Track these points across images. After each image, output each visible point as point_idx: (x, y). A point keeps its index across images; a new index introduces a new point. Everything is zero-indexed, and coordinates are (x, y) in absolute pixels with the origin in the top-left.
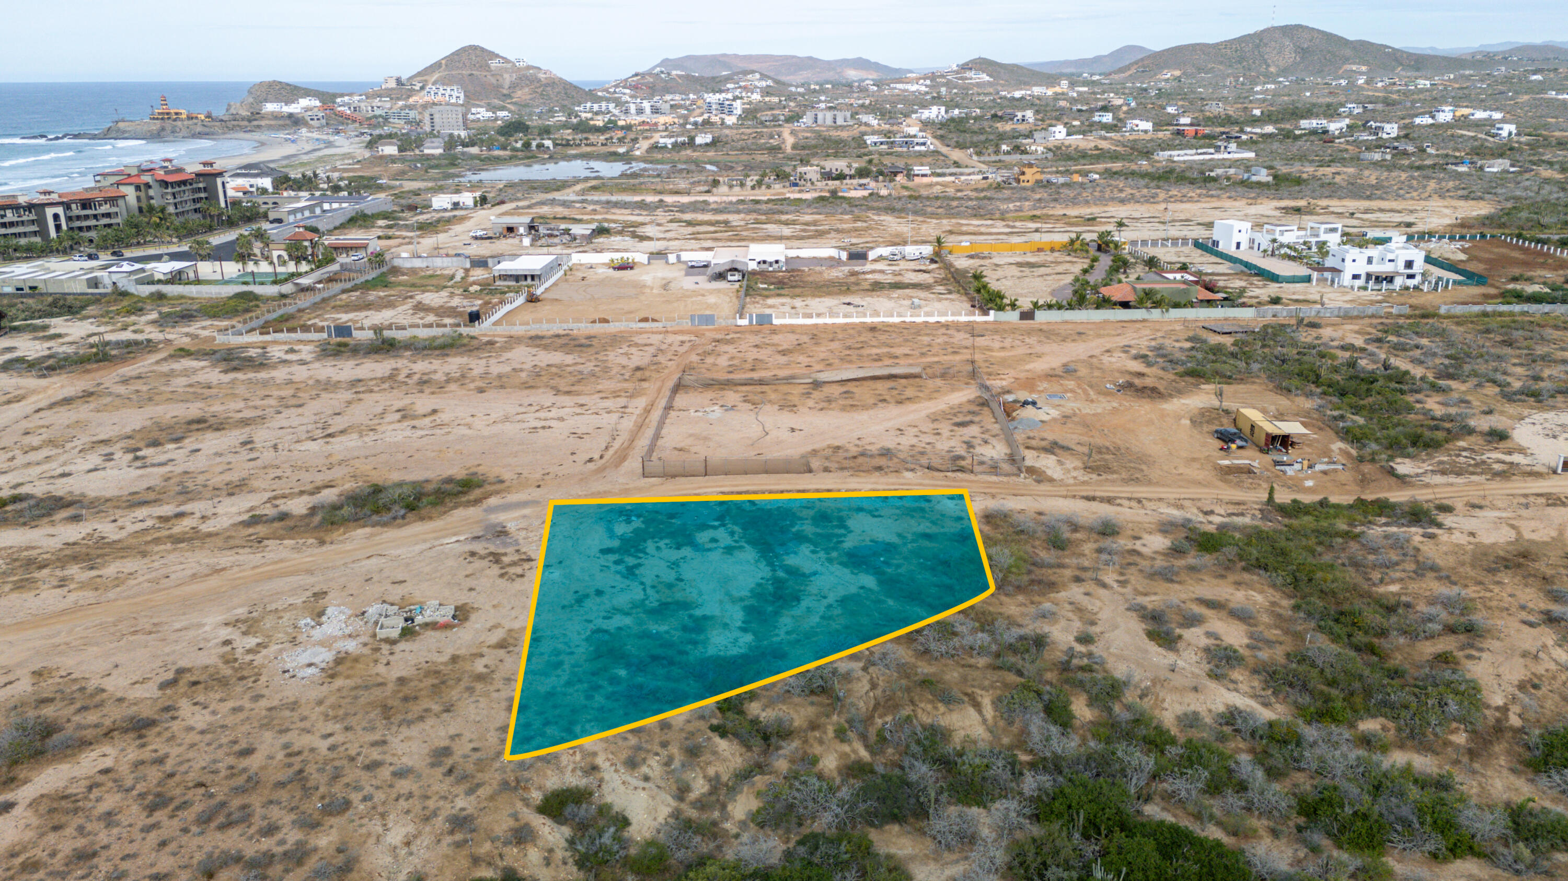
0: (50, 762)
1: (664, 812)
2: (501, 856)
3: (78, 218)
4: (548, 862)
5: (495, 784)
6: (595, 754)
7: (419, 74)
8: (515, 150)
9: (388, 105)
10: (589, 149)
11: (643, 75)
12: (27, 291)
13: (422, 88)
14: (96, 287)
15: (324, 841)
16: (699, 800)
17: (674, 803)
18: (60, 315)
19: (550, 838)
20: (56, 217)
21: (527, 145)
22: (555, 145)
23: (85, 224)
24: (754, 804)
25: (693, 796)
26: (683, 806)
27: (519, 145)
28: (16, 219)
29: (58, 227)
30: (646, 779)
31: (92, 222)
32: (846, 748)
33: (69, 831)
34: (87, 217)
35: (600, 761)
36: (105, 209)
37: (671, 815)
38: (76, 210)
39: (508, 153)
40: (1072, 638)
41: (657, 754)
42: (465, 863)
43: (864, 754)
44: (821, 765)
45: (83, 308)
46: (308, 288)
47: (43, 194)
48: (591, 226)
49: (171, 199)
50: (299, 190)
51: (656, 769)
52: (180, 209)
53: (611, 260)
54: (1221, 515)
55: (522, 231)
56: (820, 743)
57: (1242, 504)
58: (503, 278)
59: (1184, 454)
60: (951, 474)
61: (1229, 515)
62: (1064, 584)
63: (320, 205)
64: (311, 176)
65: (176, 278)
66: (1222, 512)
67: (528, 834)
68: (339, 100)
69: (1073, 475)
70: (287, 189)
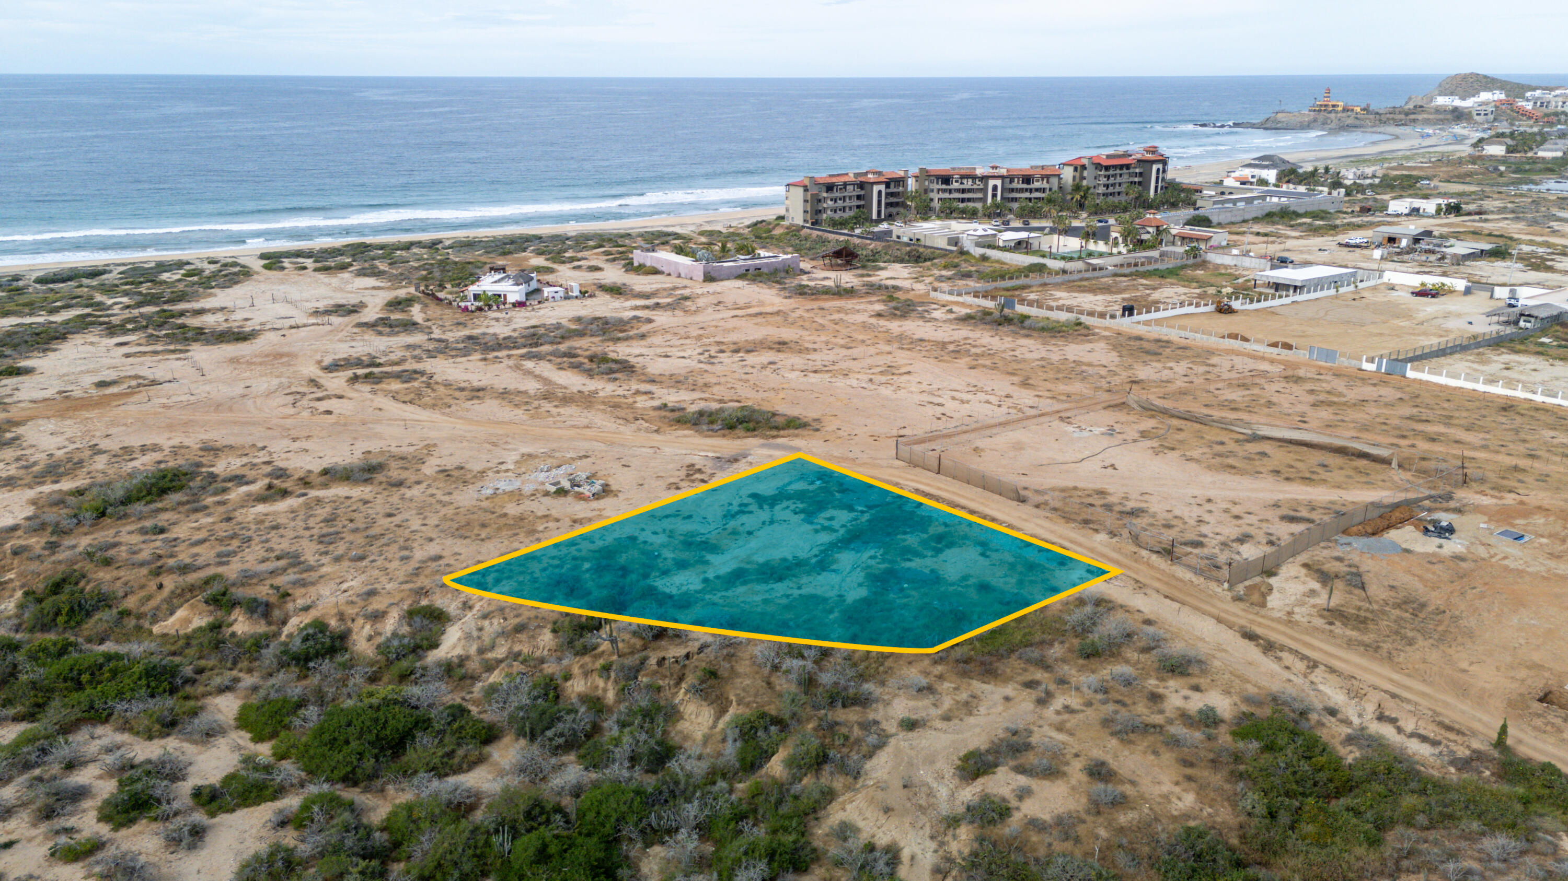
0: (347, 485)
1: (458, 652)
5: (418, 585)
6: (481, 602)
14: (955, 245)
15: (326, 569)
16: (487, 660)
19: (387, 627)
20: (995, 188)
23: (1018, 195)
24: (500, 679)
25: (488, 655)
26: (476, 658)
28: (969, 186)
29: (994, 196)
30: (481, 629)
31: (1027, 195)
35: (476, 609)
36: (1037, 185)
37: (460, 656)
38: (1016, 184)
40: (901, 717)
44: (569, 683)
45: (929, 259)
46: (1101, 269)
47: (993, 168)
48: (1487, 247)
49: (1103, 181)
50: (1300, 183)
51: (492, 627)
52: (1111, 190)
53: (1423, 284)
54: (1400, 730)
55: (1404, 243)
56: (582, 666)
57: (1459, 732)
58: (1269, 285)
59: (1536, 657)
60: (1144, 553)
61: (1412, 735)
62: (1007, 680)
63: (1263, 198)
64: (1322, 171)
65: (1020, 246)
66: (1409, 727)
67: (377, 617)
68: (1528, 94)
69: (1296, 609)
70: (1288, 182)
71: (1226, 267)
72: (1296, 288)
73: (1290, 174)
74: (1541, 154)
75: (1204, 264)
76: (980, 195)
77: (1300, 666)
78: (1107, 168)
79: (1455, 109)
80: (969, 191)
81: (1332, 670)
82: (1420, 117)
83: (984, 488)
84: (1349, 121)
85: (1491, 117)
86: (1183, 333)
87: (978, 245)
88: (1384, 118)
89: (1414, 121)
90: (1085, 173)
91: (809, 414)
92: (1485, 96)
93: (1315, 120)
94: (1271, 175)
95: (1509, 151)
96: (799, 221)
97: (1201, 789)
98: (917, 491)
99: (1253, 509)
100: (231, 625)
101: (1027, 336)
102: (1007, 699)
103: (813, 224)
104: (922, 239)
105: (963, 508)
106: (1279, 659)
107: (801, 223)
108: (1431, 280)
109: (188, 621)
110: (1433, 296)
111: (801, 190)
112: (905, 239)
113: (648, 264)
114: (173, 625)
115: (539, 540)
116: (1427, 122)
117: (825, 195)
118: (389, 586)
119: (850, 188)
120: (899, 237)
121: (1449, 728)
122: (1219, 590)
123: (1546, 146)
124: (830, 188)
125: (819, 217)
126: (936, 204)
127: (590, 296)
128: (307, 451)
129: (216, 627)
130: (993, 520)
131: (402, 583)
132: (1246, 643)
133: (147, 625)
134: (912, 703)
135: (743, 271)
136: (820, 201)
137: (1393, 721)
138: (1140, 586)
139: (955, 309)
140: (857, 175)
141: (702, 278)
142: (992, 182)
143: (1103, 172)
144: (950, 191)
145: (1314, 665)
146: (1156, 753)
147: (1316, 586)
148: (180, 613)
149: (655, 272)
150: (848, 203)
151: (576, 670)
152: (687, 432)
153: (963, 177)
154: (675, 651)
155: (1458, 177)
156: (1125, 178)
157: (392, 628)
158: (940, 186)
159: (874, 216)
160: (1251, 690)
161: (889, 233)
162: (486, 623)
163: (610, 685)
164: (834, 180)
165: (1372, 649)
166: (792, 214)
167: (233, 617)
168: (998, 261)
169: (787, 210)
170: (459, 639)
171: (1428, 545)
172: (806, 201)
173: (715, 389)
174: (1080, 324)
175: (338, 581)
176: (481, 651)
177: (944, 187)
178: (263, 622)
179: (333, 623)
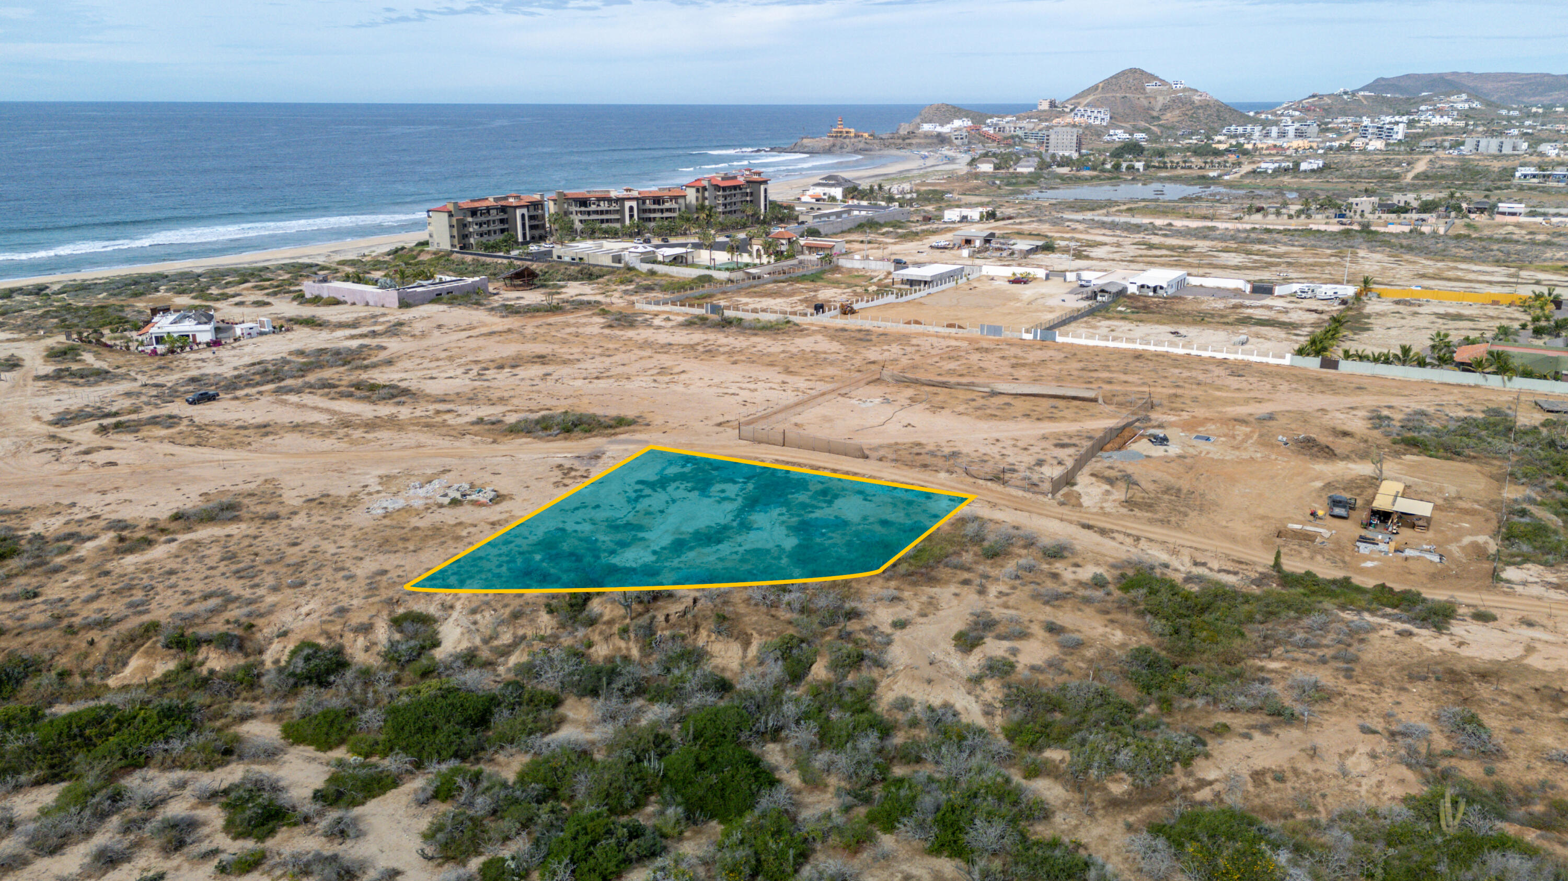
0: (215, 525)
1: (465, 645)
2: (341, 636)
3: (650, 211)
4: (367, 649)
5: (384, 597)
6: (459, 599)
7: (1077, 97)
8: (1103, 171)
9: (1031, 126)
10: (1182, 172)
11: (1321, 97)
12: (577, 260)
13: (1072, 110)
14: (620, 262)
15: (271, 599)
16: (497, 647)
17: (477, 641)
18: (582, 279)
19: (380, 637)
20: (631, 208)
21: (1117, 167)
22: (1147, 167)
23: (652, 215)
24: (525, 658)
25: (496, 643)
26: (484, 647)
27: (1108, 166)
28: (606, 208)
29: (631, 216)
30: (475, 623)
31: (658, 215)
32: (622, 644)
33: (180, 560)
34: (654, 211)
35: (458, 606)
36: (667, 205)
37: (469, 649)
38: (649, 205)
39: (1095, 173)
40: (890, 621)
41: (495, 610)
42: (318, 631)
43: (635, 653)
44: (592, 650)
45: (601, 276)
46: (759, 278)
47: (627, 190)
48: (1040, 243)
49: (721, 201)
50: (862, 199)
51: (486, 619)
52: (729, 208)
53: (1014, 274)
54: (1211, 569)
55: (978, 243)
56: (601, 633)
57: (1247, 564)
58: (903, 282)
59: (1261, 511)
60: (981, 482)
61: (1220, 571)
62: (947, 583)
63: (848, 212)
64: (876, 187)
65: (677, 260)
66: (1216, 566)
67: (366, 629)
68: (989, 121)
69: (1105, 505)
70: (853, 198)
71: (857, 270)
72: (926, 282)
73: (852, 191)
74: (1019, 170)
75: (837, 269)
76: (617, 216)
77: (1129, 541)
78: (724, 189)
79: (939, 135)
80: (607, 212)
81: (1151, 540)
82: (914, 141)
83: (830, 452)
84: (861, 145)
85: (966, 141)
86: (875, 323)
87: (643, 261)
88: (887, 142)
89: (910, 144)
90: (707, 194)
91: (629, 413)
92: (957, 123)
93: (834, 145)
94: (838, 192)
95: (997, 167)
96: (446, 245)
97: (1123, 626)
98: (777, 461)
99: (1032, 442)
100: (202, 664)
101: (756, 335)
102: (956, 595)
103: (461, 248)
104: (585, 258)
105: (825, 468)
106: (1113, 538)
107: (449, 248)
108: (1020, 271)
109: (150, 669)
110: (1025, 283)
111: (446, 215)
112: (567, 259)
113: (325, 295)
114: (133, 674)
115: (471, 544)
116: (919, 146)
117: (470, 219)
118: (355, 602)
119: (493, 212)
120: (559, 257)
121: (1241, 563)
122: (1046, 500)
123: (1021, 163)
124: (474, 212)
125: (466, 241)
126: (578, 226)
127: (287, 330)
128: (131, 501)
129: (188, 668)
130: (855, 474)
131: (367, 597)
132: (1086, 531)
133: (97, 681)
134: (890, 610)
135: (434, 296)
136: (465, 225)
137: (1204, 564)
138: (994, 505)
139: (671, 317)
140: (496, 200)
141: (397, 304)
142: (628, 204)
143: (721, 193)
144: (589, 213)
145: (1138, 539)
146: (1080, 610)
147: (1108, 487)
148: (136, 662)
149: (336, 302)
150: (492, 228)
151: (596, 638)
152: (524, 440)
153: (599, 199)
154: (674, 609)
155: (970, 190)
156: (738, 198)
157: (386, 636)
158: (578, 209)
159: (520, 239)
160: (1111, 560)
161: (549, 253)
162: (478, 617)
163: (632, 644)
164: (476, 205)
165: (1165, 522)
166: (436, 239)
167: (200, 657)
168: (666, 275)
169: (431, 236)
170: (462, 634)
171: (1158, 451)
172: (451, 226)
173: (515, 401)
174: (788, 322)
175: (294, 606)
176: (486, 641)
177: (583, 209)
178: (240, 655)
179: (322, 641)
